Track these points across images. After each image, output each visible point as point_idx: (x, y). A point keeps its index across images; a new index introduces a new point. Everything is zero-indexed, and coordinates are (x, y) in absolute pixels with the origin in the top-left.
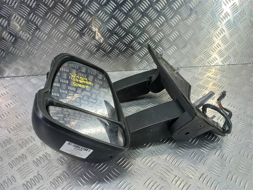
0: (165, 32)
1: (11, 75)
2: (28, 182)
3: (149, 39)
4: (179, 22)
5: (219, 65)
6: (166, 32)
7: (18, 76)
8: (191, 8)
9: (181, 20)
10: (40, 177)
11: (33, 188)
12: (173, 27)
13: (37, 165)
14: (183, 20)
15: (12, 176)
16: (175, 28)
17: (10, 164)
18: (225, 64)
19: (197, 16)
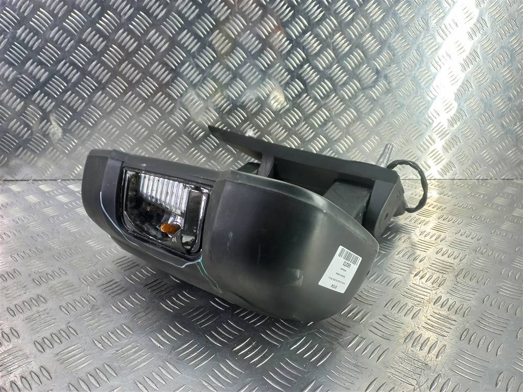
0: (333, 108)
1: (32, 177)
2: (44, 339)
3: (302, 119)
4: (357, 92)
5: (434, 179)
6: (334, 110)
7: (44, 180)
8: (377, 69)
9: (360, 90)
10: (72, 331)
11: (55, 347)
12: (347, 101)
13: (67, 313)
14: (364, 89)
15: (11, 329)
16: (349, 104)
17: (9, 310)
18: (446, 177)
19: (389, 83)
